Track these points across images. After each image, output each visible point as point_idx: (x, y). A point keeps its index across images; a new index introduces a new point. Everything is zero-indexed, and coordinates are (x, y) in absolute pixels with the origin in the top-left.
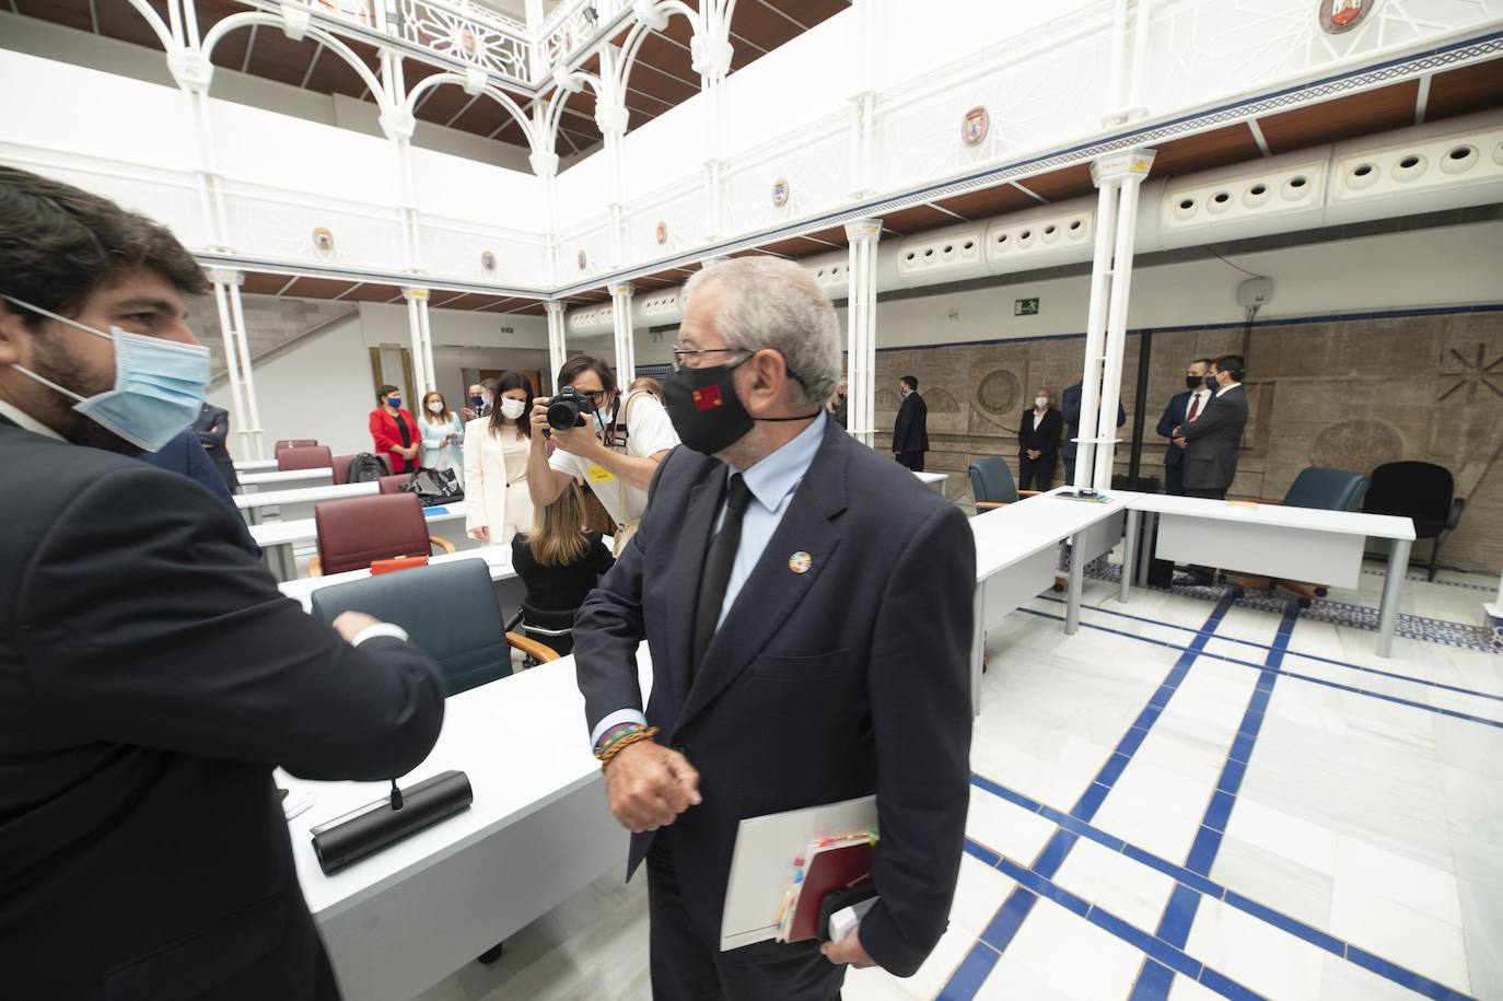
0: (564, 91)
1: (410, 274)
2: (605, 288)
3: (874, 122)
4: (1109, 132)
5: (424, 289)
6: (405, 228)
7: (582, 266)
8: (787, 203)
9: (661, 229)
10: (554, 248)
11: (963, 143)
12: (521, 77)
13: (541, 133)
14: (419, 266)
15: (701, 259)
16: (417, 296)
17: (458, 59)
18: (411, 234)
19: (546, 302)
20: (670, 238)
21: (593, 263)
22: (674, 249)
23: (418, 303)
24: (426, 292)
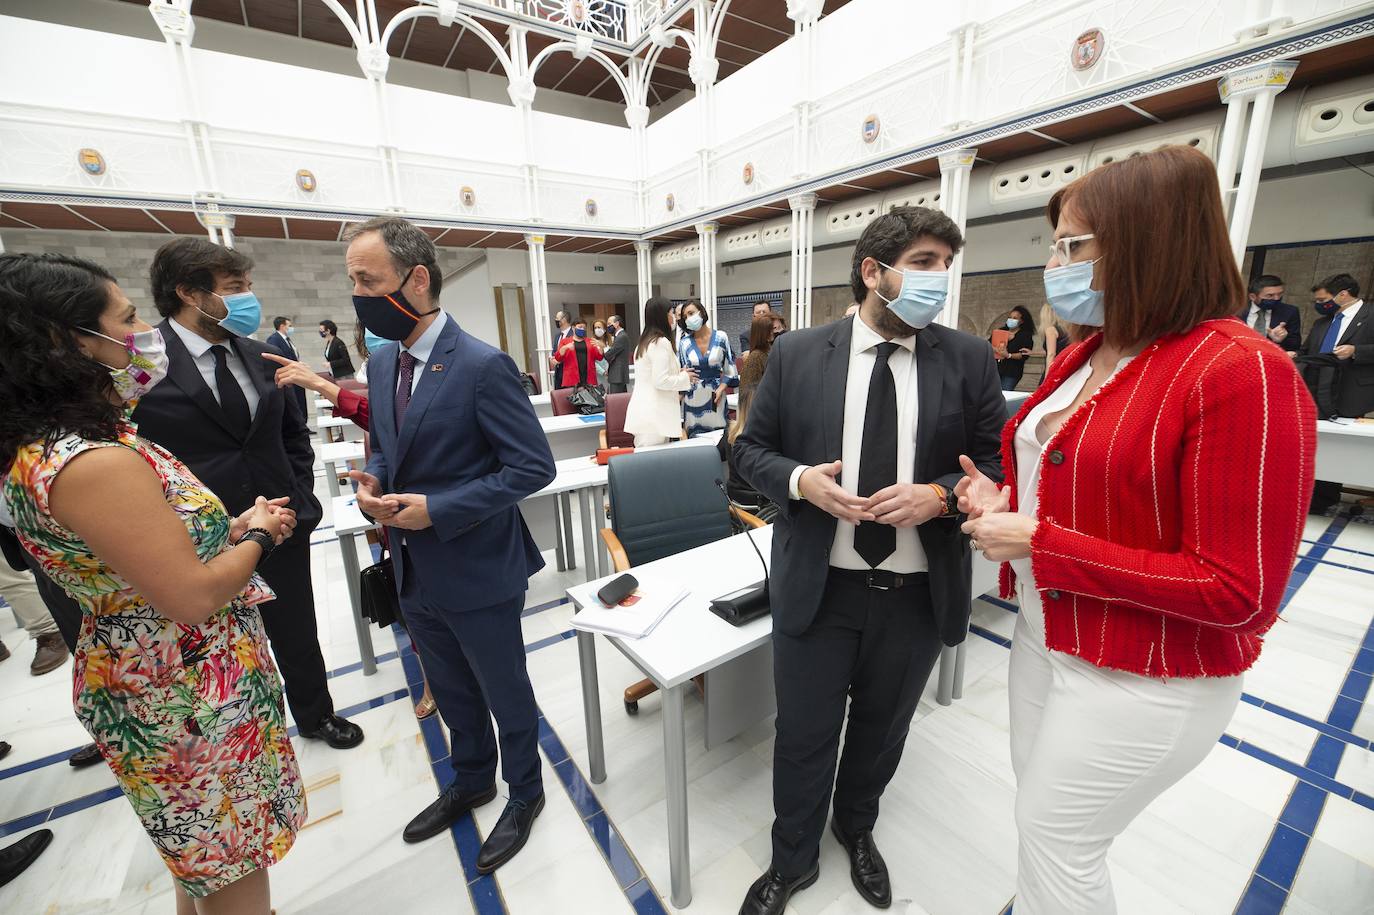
0: (658, 47)
1: (531, 223)
2: (693, 227)
3: (974, 54)
4: (1245, 46)
5: (542, 235)
6: (528, 183)
7: (671, 208)
8: (877, 140)
9: (748, 170)
10: (644, 194)
11: (1071, 66)
12: (619, 39)
13: (635, 89)
14: (538, 216)
15: (788, 197)
16: (536, 242)
17: (568, 28)
18: (532, 188)
19: (637, 242)
20: (757, 179)
21: (680, 205)
22: (760, 187)
23: (537, 246)
24: (544, 238)
